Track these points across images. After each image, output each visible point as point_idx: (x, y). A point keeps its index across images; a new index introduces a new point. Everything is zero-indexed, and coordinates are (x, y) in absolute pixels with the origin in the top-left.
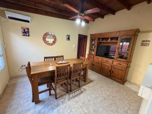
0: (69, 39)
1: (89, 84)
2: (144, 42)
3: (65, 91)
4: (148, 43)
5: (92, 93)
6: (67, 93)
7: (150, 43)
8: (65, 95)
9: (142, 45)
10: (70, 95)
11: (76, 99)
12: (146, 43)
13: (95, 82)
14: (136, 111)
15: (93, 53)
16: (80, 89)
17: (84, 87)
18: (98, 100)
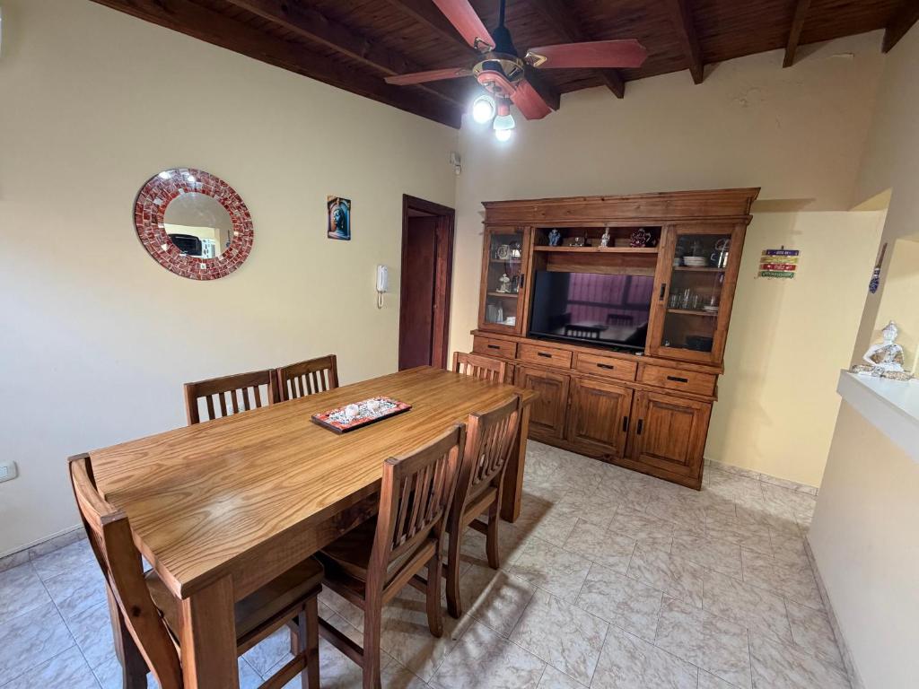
0: (341, 226)
1: (539, 532)
2: (774, 260)
3: (413, 628)
4: (790, 260)
5: (588, 586)
6: (436, 632)
7: (801, 262)
8: (426, 655)
9: (768, 270)
10: (458, 643)
11: (517, 657)
12: (782, 260)
13: (560, 508)
14: (819, 621)
15: (511, 321)
16: (505, 581)
17: (520, 558)
18: (635, 618)
